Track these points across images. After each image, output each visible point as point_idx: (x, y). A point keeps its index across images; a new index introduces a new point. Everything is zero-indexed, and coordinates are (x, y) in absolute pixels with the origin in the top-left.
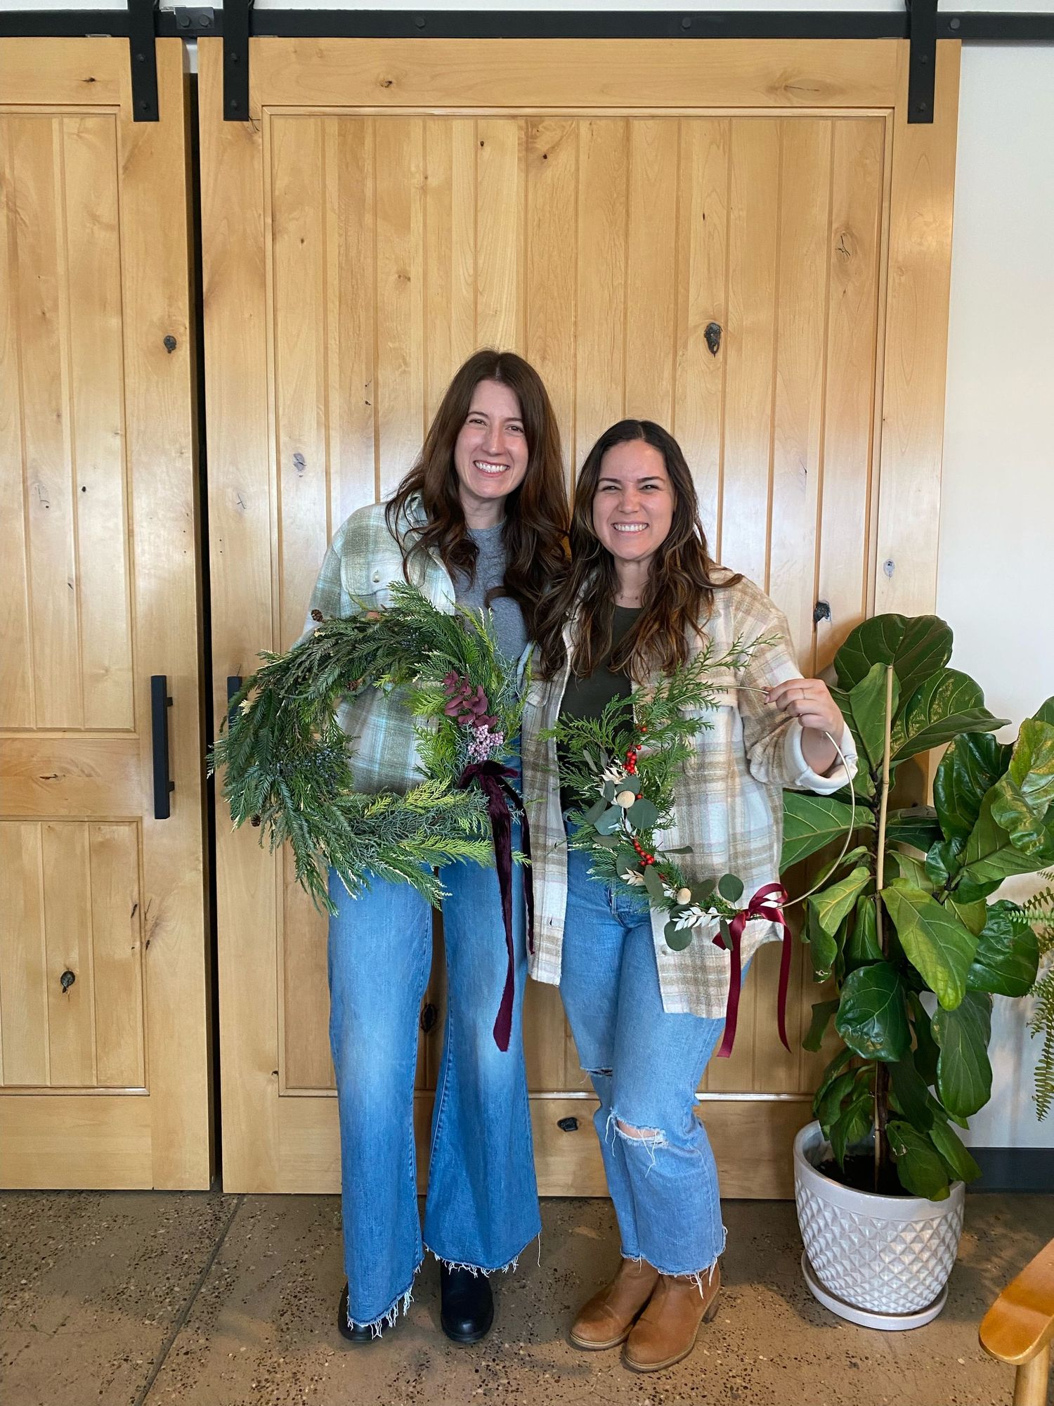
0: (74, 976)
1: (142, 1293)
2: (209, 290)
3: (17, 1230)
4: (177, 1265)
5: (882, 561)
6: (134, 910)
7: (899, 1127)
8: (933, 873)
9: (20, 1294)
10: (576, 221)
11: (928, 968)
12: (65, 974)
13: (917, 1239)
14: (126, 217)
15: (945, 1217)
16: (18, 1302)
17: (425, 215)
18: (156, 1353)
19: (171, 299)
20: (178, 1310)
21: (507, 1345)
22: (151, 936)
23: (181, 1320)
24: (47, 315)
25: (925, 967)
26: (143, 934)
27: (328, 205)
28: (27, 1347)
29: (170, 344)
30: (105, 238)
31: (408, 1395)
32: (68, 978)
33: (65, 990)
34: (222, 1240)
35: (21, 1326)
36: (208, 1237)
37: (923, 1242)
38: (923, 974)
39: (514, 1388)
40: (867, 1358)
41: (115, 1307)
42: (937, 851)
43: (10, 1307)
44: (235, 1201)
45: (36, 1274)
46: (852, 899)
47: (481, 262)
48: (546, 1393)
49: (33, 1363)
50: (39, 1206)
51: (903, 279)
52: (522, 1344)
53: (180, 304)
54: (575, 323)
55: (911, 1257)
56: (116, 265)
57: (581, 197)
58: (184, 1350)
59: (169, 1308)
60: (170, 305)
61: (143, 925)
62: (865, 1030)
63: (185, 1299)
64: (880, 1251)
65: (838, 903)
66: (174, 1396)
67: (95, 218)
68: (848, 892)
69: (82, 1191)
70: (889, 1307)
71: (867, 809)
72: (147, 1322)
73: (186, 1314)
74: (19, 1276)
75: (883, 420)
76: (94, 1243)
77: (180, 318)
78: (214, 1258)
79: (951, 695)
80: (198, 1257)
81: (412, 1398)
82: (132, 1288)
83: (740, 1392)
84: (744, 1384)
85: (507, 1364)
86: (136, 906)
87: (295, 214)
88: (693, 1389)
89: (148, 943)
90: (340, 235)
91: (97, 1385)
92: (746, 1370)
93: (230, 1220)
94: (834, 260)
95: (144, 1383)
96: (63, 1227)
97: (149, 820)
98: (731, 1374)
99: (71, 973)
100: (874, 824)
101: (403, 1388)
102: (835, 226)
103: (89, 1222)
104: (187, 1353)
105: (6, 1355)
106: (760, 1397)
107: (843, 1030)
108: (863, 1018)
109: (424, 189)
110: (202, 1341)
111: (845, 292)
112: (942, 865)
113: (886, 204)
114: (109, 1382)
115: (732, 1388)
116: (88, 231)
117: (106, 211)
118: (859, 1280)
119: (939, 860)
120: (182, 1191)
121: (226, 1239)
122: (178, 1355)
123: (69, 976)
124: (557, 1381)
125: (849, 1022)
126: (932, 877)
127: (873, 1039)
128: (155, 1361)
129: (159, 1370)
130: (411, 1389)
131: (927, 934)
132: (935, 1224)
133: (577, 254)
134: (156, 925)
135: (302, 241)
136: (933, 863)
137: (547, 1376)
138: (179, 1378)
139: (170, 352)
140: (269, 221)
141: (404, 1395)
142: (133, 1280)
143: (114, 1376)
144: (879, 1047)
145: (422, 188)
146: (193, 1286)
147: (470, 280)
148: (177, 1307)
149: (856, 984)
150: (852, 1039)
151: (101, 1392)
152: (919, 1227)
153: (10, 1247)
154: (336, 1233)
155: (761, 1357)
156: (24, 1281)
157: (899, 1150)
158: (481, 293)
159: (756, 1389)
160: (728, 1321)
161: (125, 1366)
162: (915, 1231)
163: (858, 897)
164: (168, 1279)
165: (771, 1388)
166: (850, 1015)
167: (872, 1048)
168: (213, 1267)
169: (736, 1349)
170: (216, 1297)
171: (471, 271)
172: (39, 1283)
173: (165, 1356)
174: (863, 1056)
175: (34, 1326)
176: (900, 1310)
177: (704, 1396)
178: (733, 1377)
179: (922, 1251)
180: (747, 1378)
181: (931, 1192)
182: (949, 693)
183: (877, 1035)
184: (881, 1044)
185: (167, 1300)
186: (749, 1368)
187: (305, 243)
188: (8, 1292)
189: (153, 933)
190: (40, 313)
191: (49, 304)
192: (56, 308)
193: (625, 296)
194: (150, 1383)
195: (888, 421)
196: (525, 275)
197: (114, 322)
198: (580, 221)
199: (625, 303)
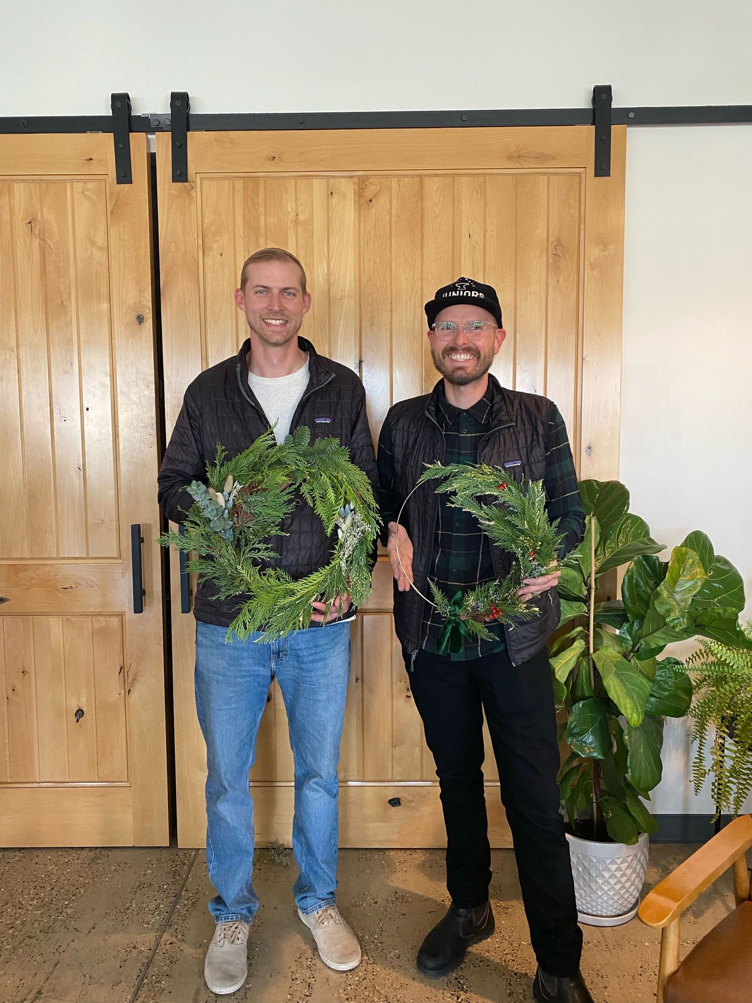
0: (83, 712)
1: (141, 909)
2: (164, 286)
3: (59, 872)
4: (160, 892)
5: (584, 446)
6: (121, 670)
7: (607, 800)
8: (623, 642)
9: (65, 910)
10: (391, 240)
11: (621, 701)
12: (78, 711)
13: (618, 869)
14: (112, 242)
15: (636, 856)
16: (64, 915)
17: (297, 238)
18: (152, 944)
19: (141, 291)
20: (163, 919)
21: (367, 937)
22: (131, 687)
23: (166, 924)
24: (64, 303)
25: (619, 701)
26: (126, 685)
27: (237, 234)
28: (73, 941)
29: (140, 319)
30: (99, 256)
31: (307, 966)
32: (80, 713)
33: (77, 721)
34: (187, 877)
35: (68, 929)
36: (178, 875)
37: (622, 871)
38: (618, 705)
39: (371, 962)
40: (588, 942)
41: (126, 917)
42: (625, 628)
43: (60, 918)
44: (194, 853)
45: (74, 898)
46: (575, 659)
47: (332, 266)
48: (392, 964)
49: (77, 951)
50: (70, 858)
51: (594, 273)
52: (376, 936)
53: (146, 295)
54: (391, 303)
56: (106, 271)
57: (394, 225)
58: (169, 942)
59: (158, 917)
60: (140, 296)
61: (126, 680)
62: (584, 740)
63: (167, 912)
65: (566, 663)
66: (165, 968)
67: (93, 243)
68: (572, 655)
69: (97, 848)
71: (583, 604)
72: (145, 926)
73: (169, 921)
74: (63, 899)
75: (583, 359)
76: (107, 879)
77: (145, 303)
78: (183, 887)
80: (173, 887)
81: (310, 968)
82: (134, 906)
83: (510, 963)
84: (512, 958)
85: (367, 948)
86: (121, 668)
87: (217, 238)
88: (481, 961)
89: (130, 690)
90: (245, 251)
91: (118, 964)
92: (514, 950)
93: (192, 864)
94: (551, 260)
95: (146, 961)
96: (87, 870)
97: (130, 614)
98: (504, 953)
99: (81, 710)
100: (587, 613)
101: (304, 962)
102: (551, 240)
103: (103, 866)
104: (171, 944)
105: (60, 946)
106: (522, 965)
107: (570, 740)
108: (582, 733)
109: (296, 222)
110: (180, 936)
111: (558, 280)
112: (629, 637)
113: (582, 227)
114: (125, 961)
115: (505, 961)
116: (89, 251)
117: (100, 239)
119: (627, 634)
120: (159, 847)
121: (190, 876)
122: (166, 944)
123: (80, 712)
124: (398, 958)
125: (573, 735)
126: (623, 644)
127: (589, 746)
128: (152, 948)
129: (155, 953)
130: (309, 963)
131: (621, 681)
133: (391, 260)
134: (134, 679)
135: (221, 255)
136: (624, 636)
137: (392, 955)
138: (167, 958)
139: (140, 324)
140: (200, 242)
141: (305, 966)
142: (134, 901)
143: (128, 957)
144: (592, 750)
145: (295, 221)
146: (171, 905)
147: (325, 277)
148: (163, 917)
149: (577, 712)
150: (575, 746)
151: (121, 967)
153: (55, 882)
154: (258, 871)
155: (523, 943)
156: (66, 903)
157: (607, 814)
158: (332, 286)
159: (520, 961)
160: (503, 922)
161: (134, 951)
162: (617, 863)
163: (579, 658)
164: (155, 900)
165: (529, 961)
166: (575, 731)
167: (588, 751)
168: (183, 893)
169: (508, 938)
170: (186, 910)
171: (326, 271)
172: (76, 904)
173: (158, 945)
174: (583, 756)
175: (76, 929)
179: (622, 876)
180: (515, 955)
182: (629, 529)
183: (591, 743)
184: (593, 748)
185: (156, 913)
186: (516, 949)
187: (223, 256)
188: (57, 909)
189: (132, 684)
190: (60, 302)
191: (66, 296)
192: (69, 298)
193: (422, 286)
194: (150, 961)
195: (587, 359)
196: (360, 274)
197: (105, 306)
198: (393, 240)
199: (422, 290)
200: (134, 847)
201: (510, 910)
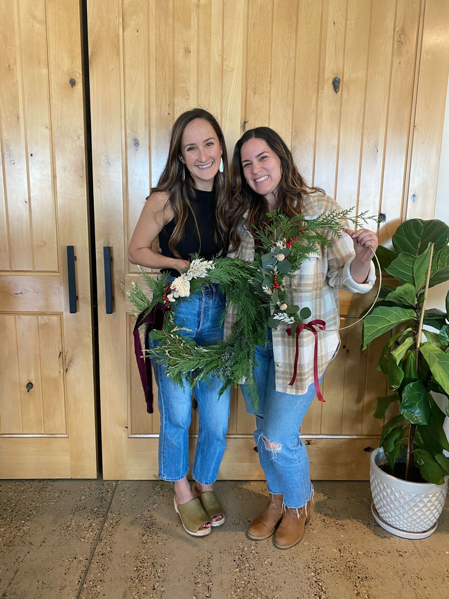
0: (32, 385)
1: (78, 527)
2: (91, 55)
3: (17, 498)
4: (92, 513)
5: (411, 194)
6: (60, 355)
7: (419, 452)
8: (442, 339)
9: (22, 528)
10: (272, 24)
11: (445, 383)
12: (29, 384)
13: (430, 501)
14: (50, 16)
15: (441, 492)
16: (22, 532)
17: (198, 20)
18: (89, 555)
19: (73, 60)
20: (96, 534)
21: (246, 549)
22: (68, 367)
23: (98, 539)
24: (11, 67)
25: (443, 383)
26: (64, 366)
27: (150, 13)
28: (28, 553)
29: (73, 83)
30: (39, 27)
31: (205, 572)
32: (30, 386)
33: (28, 391)
34: (111, 501)
35: (24, 543)
36: (105, 500)
37: (432, 503)
38: (443, 386)
39: (252, 569)
40: (406, 552)
41: (67, 533)
42: (444, 329)
43: (18, 534)
44: (114, 483)
45: (28, 518)
46: (405, 352)
47: (225, 44)
48: (267, 570)
49: (32, 561)
50: (25, 487)
51: (428, 57)
52: (253, 548)
53: (77, 62)
54: (271, 76)
55: (426, 509)
56: (44, 41)
57: (275, 12)
58: (101, 553)
59: (91, 533)
60: (72, 63)
61: (64, 362)
62: (412, 411)
63: (98, 529)
64: (413, 507)
65: (399, 354)
66: (99, 575)
67: (34, 17)
68: (403, 348)
69: (45, 479)
70: (414, 530)
71: (413, 310)
72: (82, 540)
73: (100, 536)
74: (21, 519)
75: (414, 126)
76: (53, 503)
77: (77, 70)
78: (109, 510)
79: (446, 257)
80: (101, 510)
81: (207, 574)
82: (73, 524)
83: (353, 569)
84: (354, 565)
85: (248, 557)
86: (61, 353)
87: (134, 17)
88: (332, 567)
89: (67, 370)
90: (156, 29)
91: (63, 570)
92: (354, 558)
93: (114, 492)
94: (395, 46)
95: (85, 569)
96: (38, 496)
97: (67, 314)
98: (347, 560)
99: (31, 383)
100: (416, 318)
101: (203, 569)
102: (397, 29)
103: (50, 493)
104: (102, 554)
105: (19, 557)
106: (362, 571)
107: (403, 411)
108: (411, 406)
109: (198, 6)
110: (108, 549)
111: (400, 63)
112: (447, 336)
113: (421, 19)
114: (69, 569)
115: (349, 567)
116: (30, 24)
117: (39, 14)
118: (402, 519)
119: (445, 334)
120: (90, 479)
121: (113, 501)
122: (98, 555)
123: (30, 385)
124: (271, 565)
125: (405, 407)
126: (442, 341)
127: (416, 415)
128: (88, 558)
129: (90, 563)
130: (206, 570)
131: (443, 368)
132: (437, 494)
133: (272, 41)
134: (70, 361)
135: (138, 31)
136: (443, 335)
137: (266, 562)
138: (100, 566)
139: (72, 87)
140: (121, 20)
141: (203, 573)
142: (73, 521)
143: (71, 566)
144: (419, 418)
145: (197, 5)
146: (101, 523)
147: (220, 53)
148: (95, 533)
149: (409, 391)
150: (407, 415)
151: (65, 574)
152: (430, 496)
153: (15, 506)
154: (162, 497)
155: (360, 552)
156: (23, 522)
157: (420, 462)
158: (225, 60)
159: (360, 567)
160: (342, 536)
161: (75, 561)
162: (429, 498)
163: (407, 351)
164: (89, 520)
165: (366, 567)
166: (406, 405)
167: (416, 419)
168: (109, 514)
169: (348, 549)
170: (112, 528)
171: (221, 49)
172: (30, 523)
173: (93, 556)
174: (412, 423)
175: (30, 543)
176: (419, 531)
177: (337, 571)
178: (349, 562)
179: (432, 506)
180: (355, 562)
181: (437, 481)
182: (445, 256)
183: (418, 413)
184: (420, 417)
185: (90, 530)
186: (355, 557)
187: (139, 33)
188: (16, 527)
189: (69, 365)
190: (7, 66)
191: (12, 61)
192: (15, 63)
193: (295, 63)
194: (88, 569)
195: (417, 127)
196: (247, 51)
197: (45, 71)
198: (274, 25)
199: (295, 66)
200: (71, 479)
201: (346, 527)
